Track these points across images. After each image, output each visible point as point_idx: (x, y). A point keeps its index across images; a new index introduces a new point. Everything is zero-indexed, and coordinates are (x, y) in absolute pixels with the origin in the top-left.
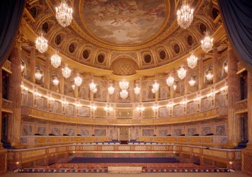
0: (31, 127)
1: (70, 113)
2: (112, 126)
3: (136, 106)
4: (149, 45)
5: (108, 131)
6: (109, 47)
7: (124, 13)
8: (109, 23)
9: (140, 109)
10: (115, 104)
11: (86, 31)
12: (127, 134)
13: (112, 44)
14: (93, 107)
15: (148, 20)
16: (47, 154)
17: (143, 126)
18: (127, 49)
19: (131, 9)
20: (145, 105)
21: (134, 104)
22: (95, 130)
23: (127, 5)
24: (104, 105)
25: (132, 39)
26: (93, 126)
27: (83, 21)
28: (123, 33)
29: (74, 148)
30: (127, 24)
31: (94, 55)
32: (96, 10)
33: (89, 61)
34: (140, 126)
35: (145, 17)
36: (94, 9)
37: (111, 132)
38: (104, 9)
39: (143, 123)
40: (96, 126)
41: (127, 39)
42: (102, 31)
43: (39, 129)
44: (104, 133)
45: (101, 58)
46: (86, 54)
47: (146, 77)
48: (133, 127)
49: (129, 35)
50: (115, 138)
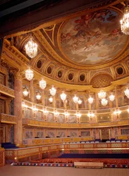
0: (31, 133)
1: (61, 120)
2: (94, 129)
3: (114, 110)
4: (119, 59)
5: (92, 132)
6: (87, 68)
7: (92, 40)
8: (82, 50)
9: (117, 112)
10: (96, 111)
11: (67, 60)
12: (108, 134)
13: (88, 65)
14: (79, 115)
15: (113, 40)
16: (40, 151)
17: (121, 127)
18: (102, 66)
19: (97, 35)
20: (121, 109)
21: (111, 109)
22: (82, 132)
23: (93, 32)
24: (87, 112)
25: (103, 58)
26: (79, 129)
27: (63, 53)
28: (95, 55)
29: (63, 146)
30: (97, 47)
31: (77, 76)
32: (71, 42)
33: (73, 81)
34: (118, 127)
35: (110, 38)
36: (69, 43)
37: (94, 133)
38: (76, 41)
39: (120, 124)
40: (82, 129)
41: (99, 59)
42: (78, 57)
43: (38, 133)
44: (88, 134)
45: (82, 78)
46: (71, 77)
47: (121, 86)
48: (113, 128)
49: (100, 56)
50: (98, 137)
